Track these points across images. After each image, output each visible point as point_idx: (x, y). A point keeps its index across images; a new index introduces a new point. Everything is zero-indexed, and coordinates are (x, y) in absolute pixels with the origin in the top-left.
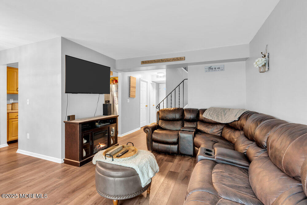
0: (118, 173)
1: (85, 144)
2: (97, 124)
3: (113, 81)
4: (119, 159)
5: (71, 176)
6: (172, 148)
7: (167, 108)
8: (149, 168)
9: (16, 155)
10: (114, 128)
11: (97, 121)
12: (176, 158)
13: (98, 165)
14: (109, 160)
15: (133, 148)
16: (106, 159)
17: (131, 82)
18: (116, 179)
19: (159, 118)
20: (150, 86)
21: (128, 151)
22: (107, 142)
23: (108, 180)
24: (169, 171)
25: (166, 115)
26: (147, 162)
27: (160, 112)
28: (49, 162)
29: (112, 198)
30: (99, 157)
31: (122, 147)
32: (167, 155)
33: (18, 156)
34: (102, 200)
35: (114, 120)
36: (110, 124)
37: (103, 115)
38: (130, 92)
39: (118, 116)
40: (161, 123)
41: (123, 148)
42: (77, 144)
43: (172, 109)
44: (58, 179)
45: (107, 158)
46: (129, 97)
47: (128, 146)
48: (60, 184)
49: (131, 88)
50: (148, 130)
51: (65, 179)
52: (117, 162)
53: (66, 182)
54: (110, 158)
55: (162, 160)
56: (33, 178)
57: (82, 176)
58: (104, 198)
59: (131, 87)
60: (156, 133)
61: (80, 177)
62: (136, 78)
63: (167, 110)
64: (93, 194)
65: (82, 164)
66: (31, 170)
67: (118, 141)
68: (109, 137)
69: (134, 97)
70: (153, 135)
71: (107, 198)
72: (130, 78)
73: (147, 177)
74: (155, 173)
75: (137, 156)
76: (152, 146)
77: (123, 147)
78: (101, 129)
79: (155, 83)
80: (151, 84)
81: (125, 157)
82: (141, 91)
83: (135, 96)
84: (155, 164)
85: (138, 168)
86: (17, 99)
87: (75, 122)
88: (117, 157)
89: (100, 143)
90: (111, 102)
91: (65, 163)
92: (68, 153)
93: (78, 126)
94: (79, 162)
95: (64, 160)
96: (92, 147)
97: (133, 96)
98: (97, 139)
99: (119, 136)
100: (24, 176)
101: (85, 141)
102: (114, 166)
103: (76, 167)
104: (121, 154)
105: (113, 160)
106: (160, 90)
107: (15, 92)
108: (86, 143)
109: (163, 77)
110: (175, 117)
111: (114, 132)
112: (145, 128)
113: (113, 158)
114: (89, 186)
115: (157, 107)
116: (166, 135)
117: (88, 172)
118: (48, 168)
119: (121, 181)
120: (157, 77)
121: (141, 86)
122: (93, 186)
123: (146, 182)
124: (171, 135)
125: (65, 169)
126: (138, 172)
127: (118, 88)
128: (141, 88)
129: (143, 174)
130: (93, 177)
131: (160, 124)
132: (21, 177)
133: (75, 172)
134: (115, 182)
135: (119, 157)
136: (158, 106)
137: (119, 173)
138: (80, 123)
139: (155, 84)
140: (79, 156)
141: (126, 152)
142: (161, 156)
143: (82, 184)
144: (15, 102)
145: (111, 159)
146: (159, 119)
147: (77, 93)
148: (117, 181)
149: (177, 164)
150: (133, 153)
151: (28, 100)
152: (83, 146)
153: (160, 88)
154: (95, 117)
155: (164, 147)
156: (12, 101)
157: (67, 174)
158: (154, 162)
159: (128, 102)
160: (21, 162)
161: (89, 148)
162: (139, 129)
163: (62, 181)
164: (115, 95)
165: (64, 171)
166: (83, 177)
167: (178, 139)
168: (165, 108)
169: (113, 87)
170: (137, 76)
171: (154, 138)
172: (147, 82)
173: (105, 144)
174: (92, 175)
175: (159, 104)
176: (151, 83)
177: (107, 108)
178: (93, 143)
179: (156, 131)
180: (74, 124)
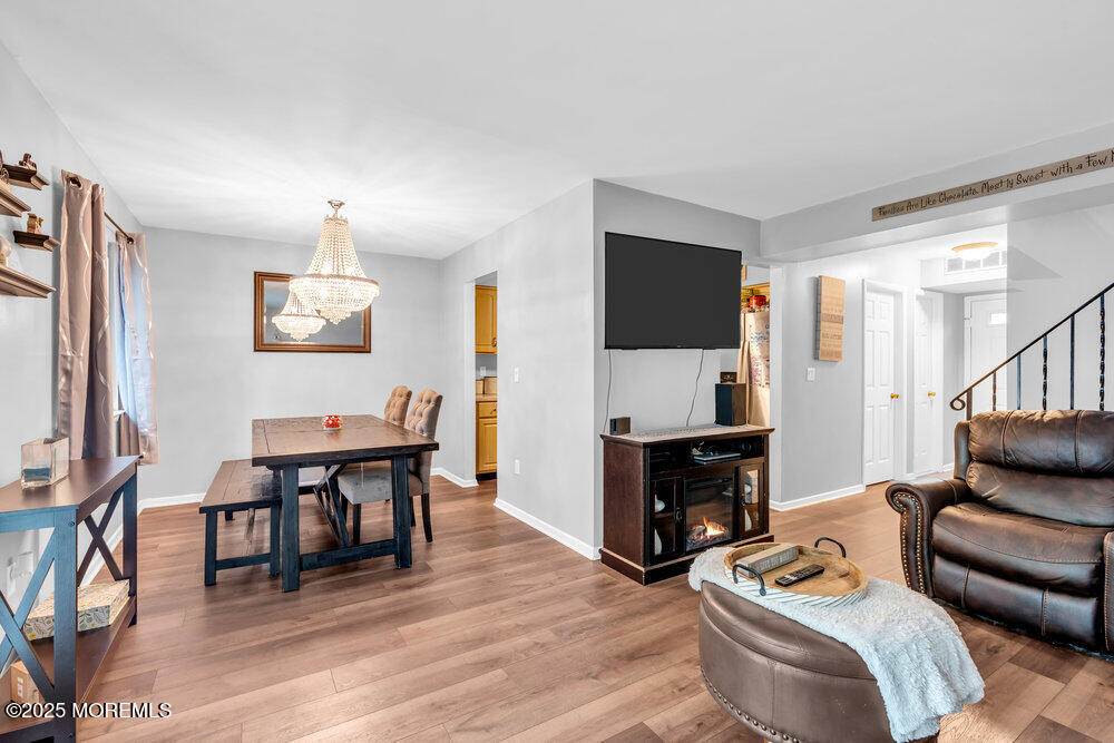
0: (784, 645)
1: (660, 515)
2: (695, 452)
3: (748, 300)
4: (787, 594)
5: (620, 607)
6: (1054, 608)
7: (1017, 412)
8: (928, 665)
9: (493, 511)
10: (753, 474)
11: (694, 442)
12: (1081, 666)
13: (707, 595)
14: (746, 589)
15: (843, 565)
16: (736, 581)
17: (824, 300)
18: (778, 666)
19: (969, 454)
20: (914, 313)
21: (822, 571)
22: (731, 518)
23: (749, 661)
24: (1040, 718)
25: (1010, 444)
26: (916, 639)
27: (974, 428)
28: (565, 549)
29: (759, 729)
30: (709, 569)
31: (796, 551)
32: (1019, 634)
33: (498, 515)
34: (723, 721)
35: (756, 445)
36: (743, 457)
37: (717, 422)
38: (816, 340)
39: (773, 430)
40: (982, 478)
41: (802, 558)
42: (637, 509)
43: (1052, 413)
44: (587, 606)
45: (740, 579)
46: (816, 357)
47: (821, 553)
48: (593, 620)
49: (823, 324)
50: (910, 501)
51: (607, 611)
52: (781, 602)
53: (610, 622)
54: (751, 583)
55: (995, 650)
56: (531, 582)
57: (653, 617)
58: (728, 715)
59: (823, 317)
60: (954, 520)
61: (647, 619)
62: (844, 282)
63: (1017, 419)
64: (690, 688)
65: (652, 578)
66: (527, 559)
67: (772, 523)
68: (738, 503)
69: (835, 356)
70: (935, 525)
71: (739, 723)
72: (817, 284)
73: (919, 704)
74: (961, 703)
75: (867, 601)
76: (931, 574)
77: (801, 551)
78: (711, 471)
79: (941, 295)
80: (916, 304)
81: (810, 593)
82: (868, 335)
83: (838, 355)
84: (962, 662)
85: (874, 654)
86: (495, 368)
87: (632, 439)
88: (778, 583)
89: (708, 521)
90: (742, 379)
91: (603, 561)
92: (613, 535)
93: (641, 455)
94: (642, 569)
95: (600, 551)
96: (683, 531)
97: (830, 354)
98: (697, 503)
99: (774, 504)
100: (511, 570)
101: (659, 506)
102: (767, 615)
103: (633, 583)
104: (793, 578)
105: (763, 592)
106: (967, 325)
107: (491, 349)
108: (662, 512)
109: (992, 260)
110: (1071, 458)
111: (756, 489)
112: (896, 494)
113: (763, 584)
114: (677, 656)
115: (958, 404)
116: (1017, 538)
117: (668, 610)
118: (562, 565)
119: (798, 682)
120: (954, 265)
121: (868, 312)
122: (688, 661)
123: (912, 726)
124: (1047, 545)
125: (604, 579)
126: (875, 666)
127: (767, 327)
128: (867, 319)
129: (898, 686)
130: (687, 630)
131: (974, 480)
132: (506, 571)
133: (632, 597)
134: (774, 678)
135: (786, 586)
136: (965, 399)
137: (791, 647)
138: (646, 445)
139: (939, 300)
140: (642, 549)
141: (817, 572)
142: (981, 631)
143: (654, 643)
144: (490, 374)
145: (755, 585)
146: (970, 459)
147: (635, 349)
148: (781, 674)
149: (1095, 696)
150: (843, 583)
151: (517, 370)
152: (654, 522)
153: (967, 315)
154: (688, 428)
155: (1005, 593)
156: (483, 373)
157: (609, 598)
158: (952, 649)
159: (811, 377)
160: (504, 533)
161: (672, 529)
162: (859, 489)
163: (598, 614)
164: (756, 351)
165: (603, 585)
166: (656, 621)
167: (1099, 571)
168: (1003, 408)
169: (750, 322)
170: (848, 272)
171: (939, 540)
172: (897, 295)
173: (724, 525)
174: (685, 623)
175: (969, 391)
176: (918, 298)
177: (731, 397)
178: (683, 514)
179: (949, 510)
180: (629, 447)
